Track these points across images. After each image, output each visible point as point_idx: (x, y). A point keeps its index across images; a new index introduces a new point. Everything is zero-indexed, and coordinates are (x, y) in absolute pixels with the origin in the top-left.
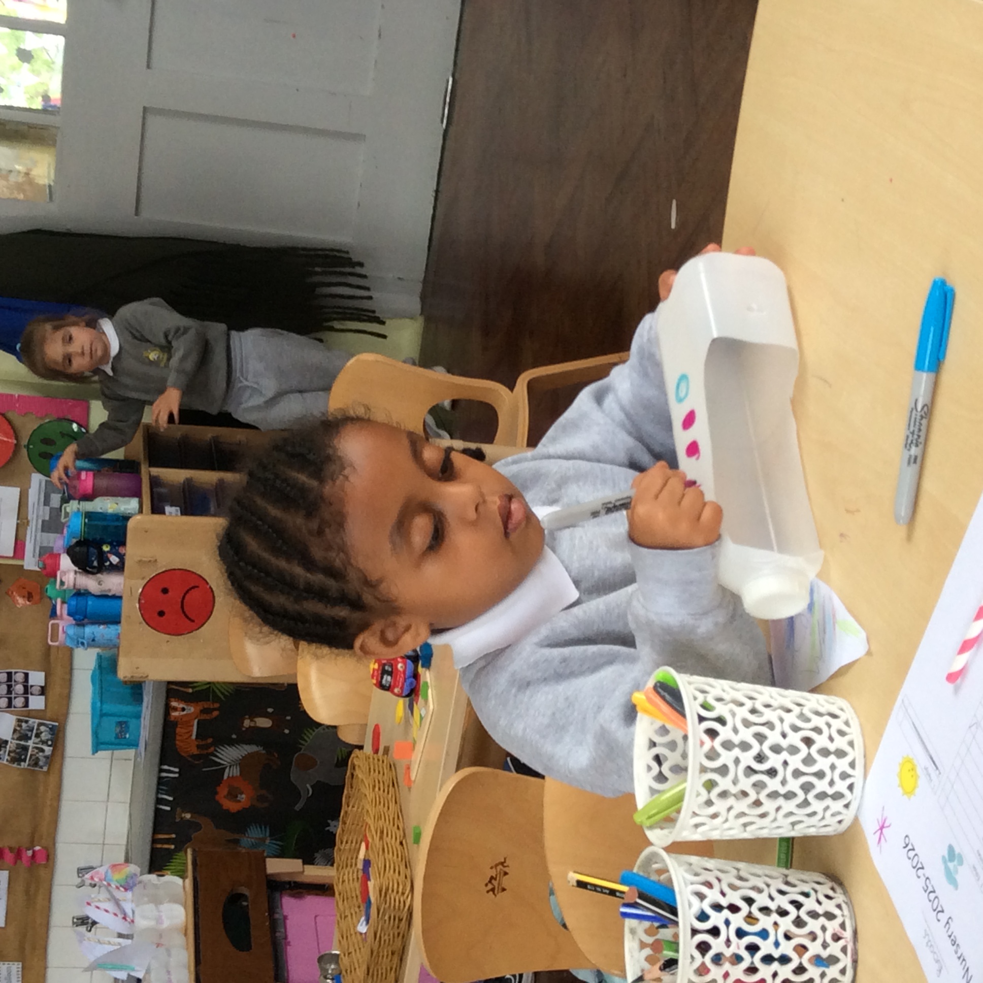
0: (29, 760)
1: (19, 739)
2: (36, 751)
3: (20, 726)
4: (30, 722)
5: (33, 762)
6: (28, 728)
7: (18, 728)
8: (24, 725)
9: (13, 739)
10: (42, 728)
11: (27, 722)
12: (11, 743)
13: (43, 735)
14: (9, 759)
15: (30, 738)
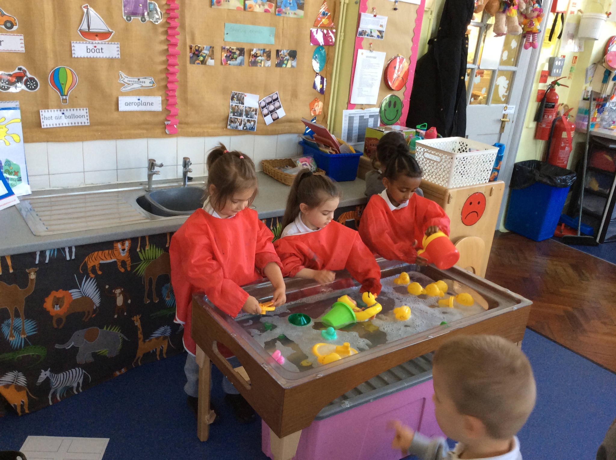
0: (234, 118)
1: (246, 111)
2: (240, 121)
3: (253, 111)
4: (256, 116)
5: (233, 120)
6: (252, 115)
7: (252, 110)
8: (254, 113)
9: (246, 107)
10: (252, 123)
11: (256, 114)
12: (243, 106)
13: (249, 124)
14: (233, 106)
15: (247, 117)
